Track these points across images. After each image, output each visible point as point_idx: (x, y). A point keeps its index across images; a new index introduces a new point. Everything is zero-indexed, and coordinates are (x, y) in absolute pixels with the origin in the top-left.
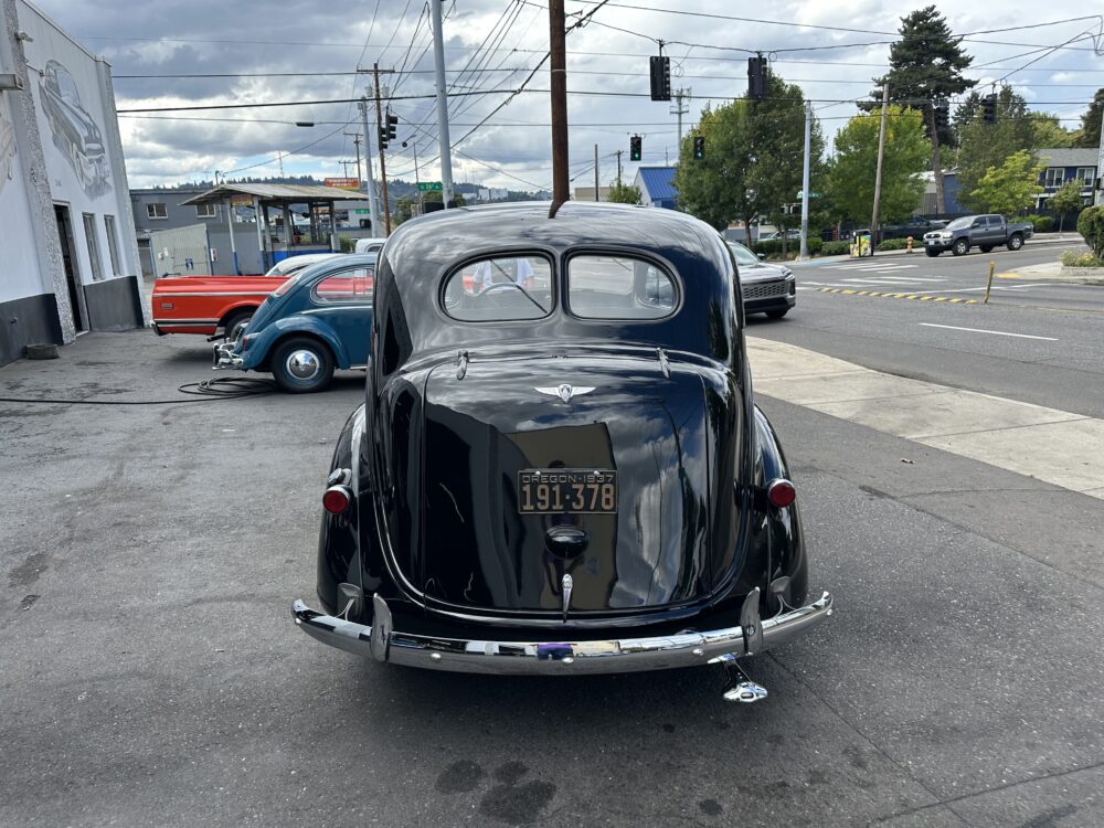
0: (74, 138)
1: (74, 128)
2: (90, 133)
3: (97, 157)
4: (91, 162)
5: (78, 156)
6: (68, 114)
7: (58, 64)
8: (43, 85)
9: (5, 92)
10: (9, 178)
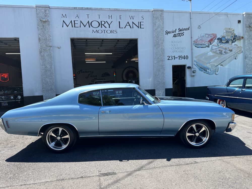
9: (242, 40)
10: (236, 59)
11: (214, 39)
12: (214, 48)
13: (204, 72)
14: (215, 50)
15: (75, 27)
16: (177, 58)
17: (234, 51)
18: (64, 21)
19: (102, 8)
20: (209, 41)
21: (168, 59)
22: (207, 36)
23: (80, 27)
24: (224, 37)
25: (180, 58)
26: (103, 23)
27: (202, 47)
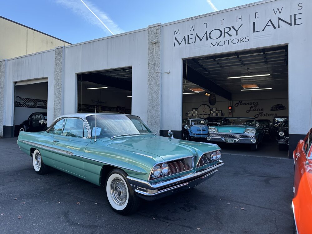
15: (188, 43)
18: (176, 39)
19: (227, 9)
23: (195, 42)
26: (227, 30)
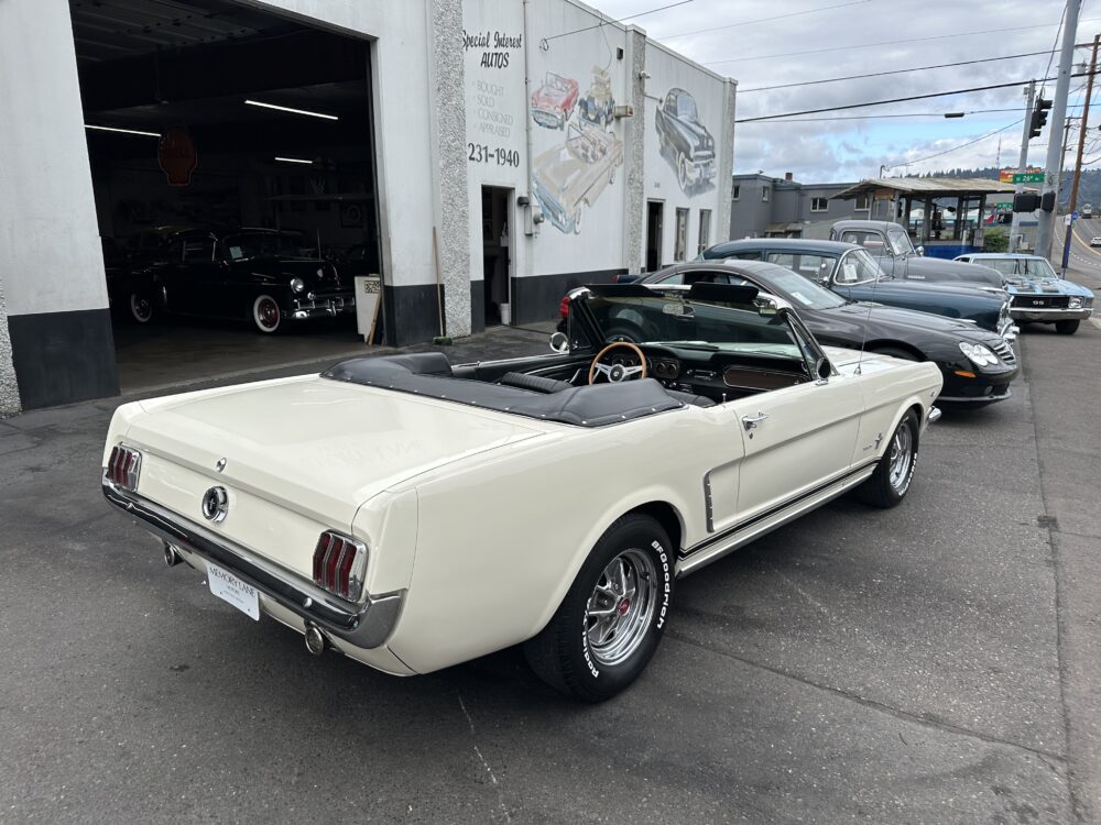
0: (683, 148)
1: (685, 141)
2: (702, 143)
3: (705, 162)
4: (697, 166)
5: (683, 162)
6: (681, 129)
7: (681, 91)
8: (661, 108)
9: (623, 119)
10: (611, 183)
11: (573, 100)
12: (574, 134)
13: (553, 224)
14: (574, 144)
16: (492, 156)
17: (609, 153)
20: (563, 106)
21: (471, 159)
22: (559, 84)
24: (591, 99)
25: (502, 161)
27: (549, 127)
